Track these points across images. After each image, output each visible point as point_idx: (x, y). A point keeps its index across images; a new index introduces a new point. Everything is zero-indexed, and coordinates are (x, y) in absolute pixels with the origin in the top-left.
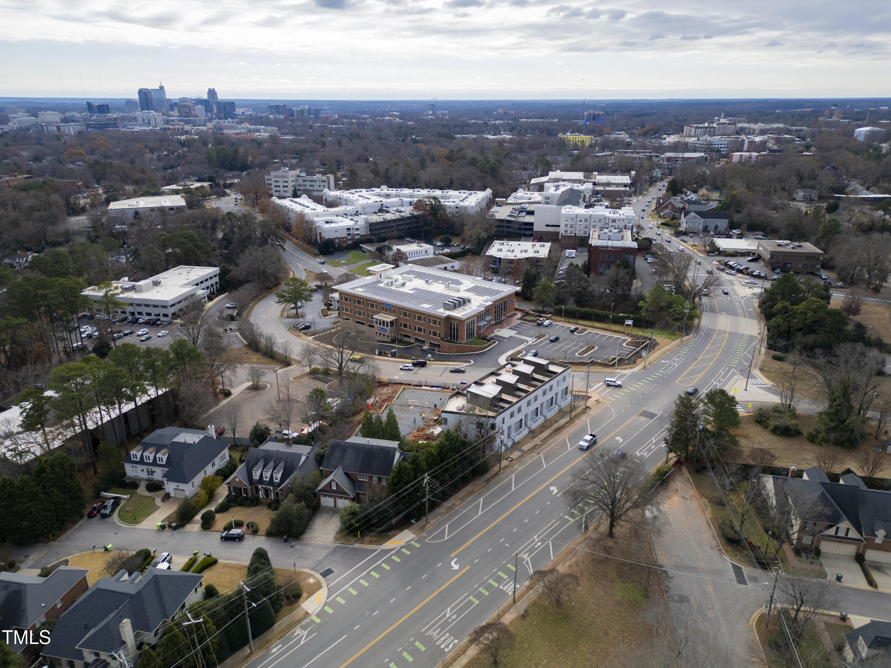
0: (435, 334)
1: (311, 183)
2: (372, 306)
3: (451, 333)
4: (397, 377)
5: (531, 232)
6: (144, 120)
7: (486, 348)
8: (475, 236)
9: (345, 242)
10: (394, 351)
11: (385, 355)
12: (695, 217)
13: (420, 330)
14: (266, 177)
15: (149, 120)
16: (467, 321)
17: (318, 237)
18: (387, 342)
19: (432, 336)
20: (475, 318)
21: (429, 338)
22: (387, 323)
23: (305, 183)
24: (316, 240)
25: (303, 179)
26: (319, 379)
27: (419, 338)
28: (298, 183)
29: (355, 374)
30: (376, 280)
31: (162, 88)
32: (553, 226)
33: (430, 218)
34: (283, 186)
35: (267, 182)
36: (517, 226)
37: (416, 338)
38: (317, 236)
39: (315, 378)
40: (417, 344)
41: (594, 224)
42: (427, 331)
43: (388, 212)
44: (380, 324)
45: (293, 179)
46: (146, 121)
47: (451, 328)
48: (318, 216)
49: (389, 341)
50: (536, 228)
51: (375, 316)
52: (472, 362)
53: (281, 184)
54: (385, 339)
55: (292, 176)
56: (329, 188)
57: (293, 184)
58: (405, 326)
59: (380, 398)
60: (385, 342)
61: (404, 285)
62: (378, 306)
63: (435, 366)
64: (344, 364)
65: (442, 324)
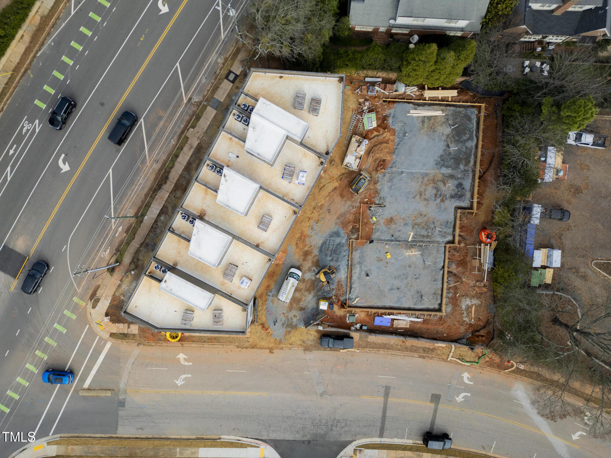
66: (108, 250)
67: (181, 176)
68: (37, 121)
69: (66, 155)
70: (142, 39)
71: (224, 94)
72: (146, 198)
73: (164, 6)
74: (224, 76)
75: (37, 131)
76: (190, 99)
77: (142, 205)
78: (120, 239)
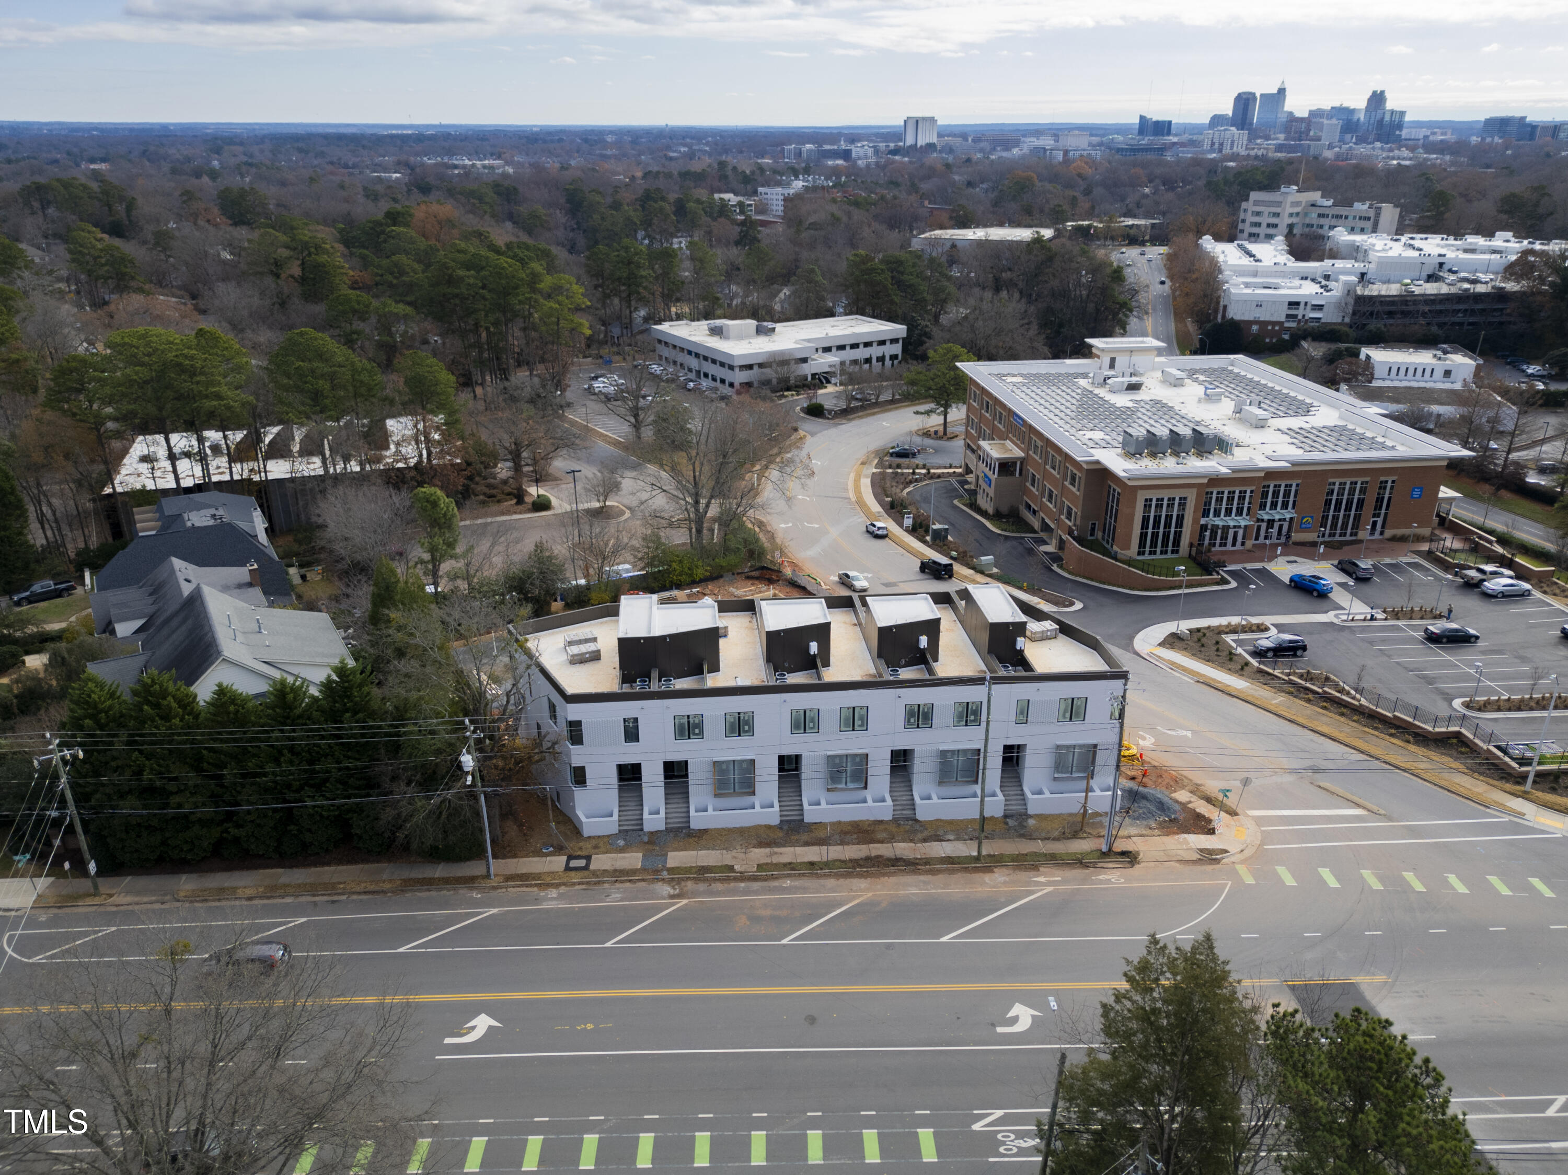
2: (1000, 417)
3: (1105, 521)
6: (1213, 144)
9: (1278, 333)
10: (941, 527)
11: (923, 534)
13: (1050, 497)
15: (1221, 144)
16: (1149, 494)
19: (1064, 517)
20: (1188, 493)
21: (1059, 523)
25: (1321, 211)
27: (1047, 520)
31: (1282, 91)
34: (1269, 225)
37: (1043, 520)
40: (1042, 535)
44: (986, 464)
46: (1217, 146)
47: (1107, 505)
51: (984, 443)
53: (1265, 220)
58: (1033, 480)
62: (1007, 420)
65: (1083, 486)
66: (1101, 877)
67: (842, 843)
68: (977, 1127)
69: (994, 1025)
70: (590, 1026)
71: (624, 858)
72: (939, 872)
73: (474, 1028)
74: (586, 873)
75: (999, 1113)
76: (672, 897)
77: (958, 870)
78: (1061, 872)
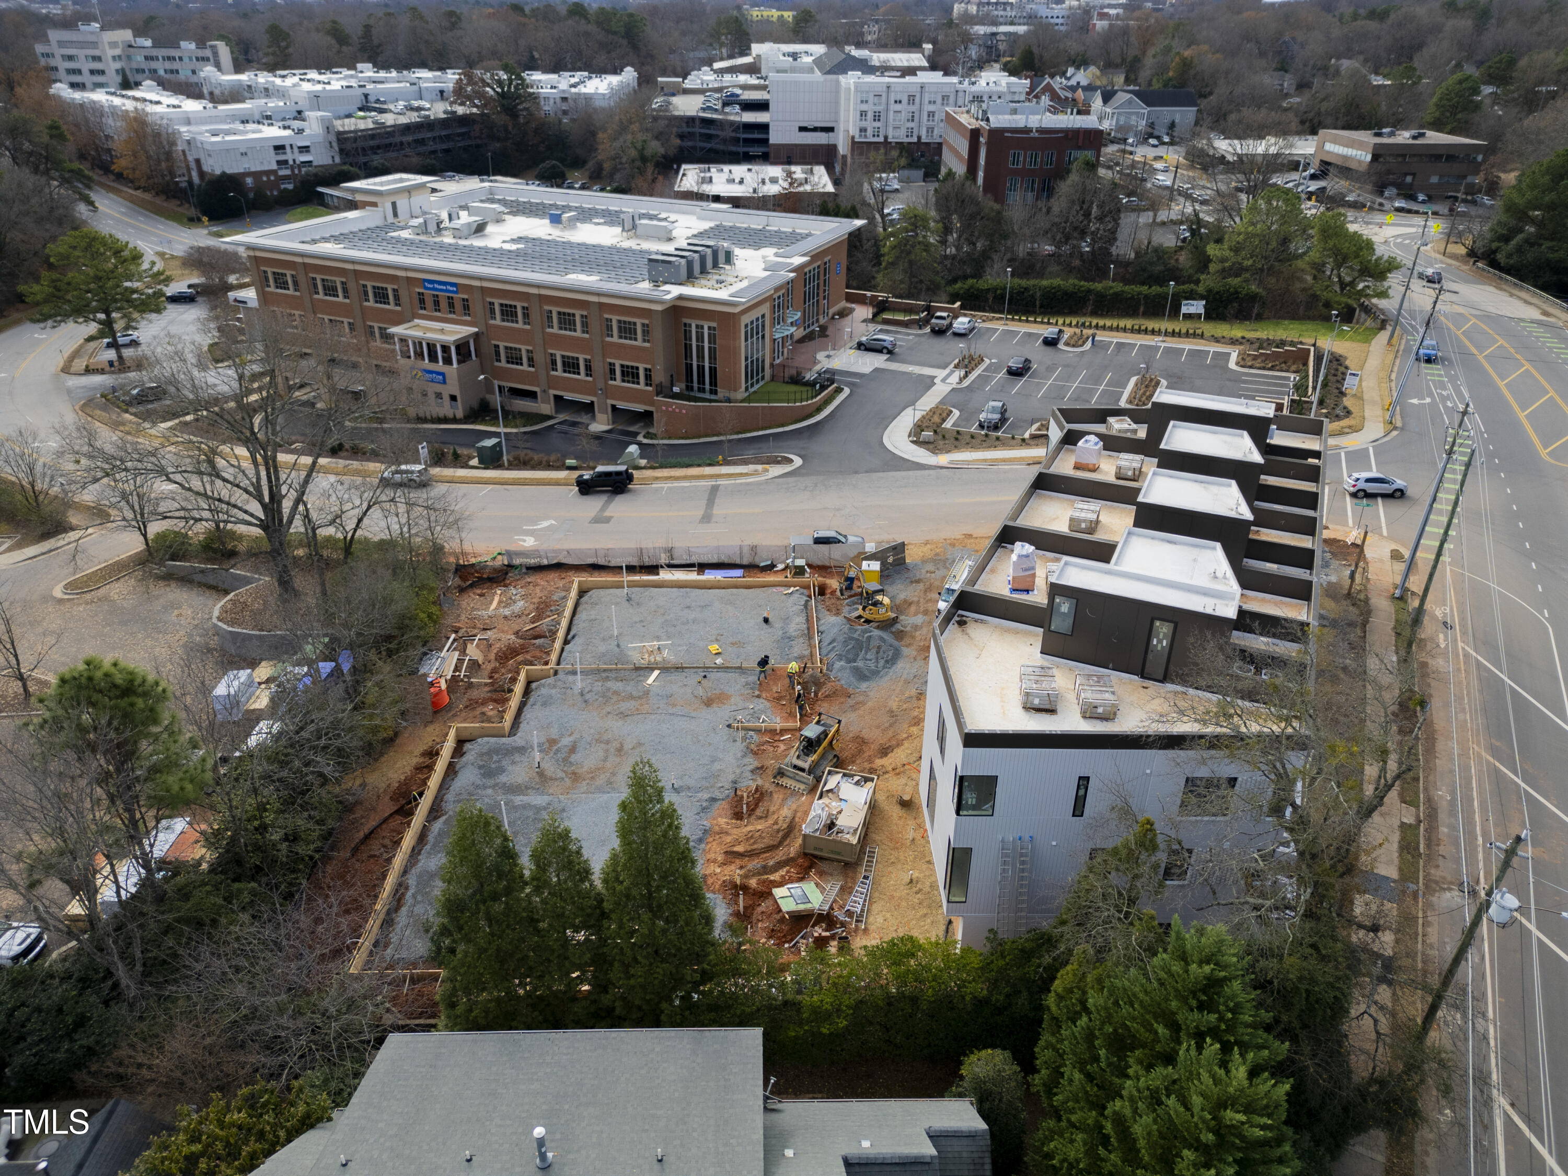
0: (630, 374)
1: (168, 65)
2: (381, 296)
3: (689, 367)
4: (529, 542)
5: (764, 149)
7: (819, 410)
8: (633, 153)
9: (274, 185)
10: (489, 443)
11: (458, 461)
12: (1130, 102)
13: (571, 365)
14: (39, 48)
16: (746, 319)
17: (194, 174)
18: (455, 420)
19: (618, 382)
20: (765, 309)
21: (607, 392)
22: (445, 349)
23: (154, 65)
24: (190, 182)
25: (147, 53)
26: (185, 580)
27: (568, 396)
28: (135, 66)
29: (348, 546)
30: (380, 222)
32: (815, 129)
33: (501, 119)
35: (43, 62)
36: (728, 133)
37: (558, 399)
38: (189, 169)
39: (168, 577)
40: (562, 417)
41: (932, 108)
42: (597, 366)
43: (382, 111)
44: (420, 355)
45: (117, 52)
47: (688, 348)
48: (188, 122)
49: (460, 414)
50: (775, 138)
51: (397, 330)
52: (798, 461)
54: (446, 409)
55: (113, 45)
56: (218, 66)
57: (118, 65)
58: (514, 357)
59: (487, 645)
60: (445, 420)
61: (480, 229)
62: (403, 294)
63: (666, 485)
64: (287, 505)
65: (658, 334)
